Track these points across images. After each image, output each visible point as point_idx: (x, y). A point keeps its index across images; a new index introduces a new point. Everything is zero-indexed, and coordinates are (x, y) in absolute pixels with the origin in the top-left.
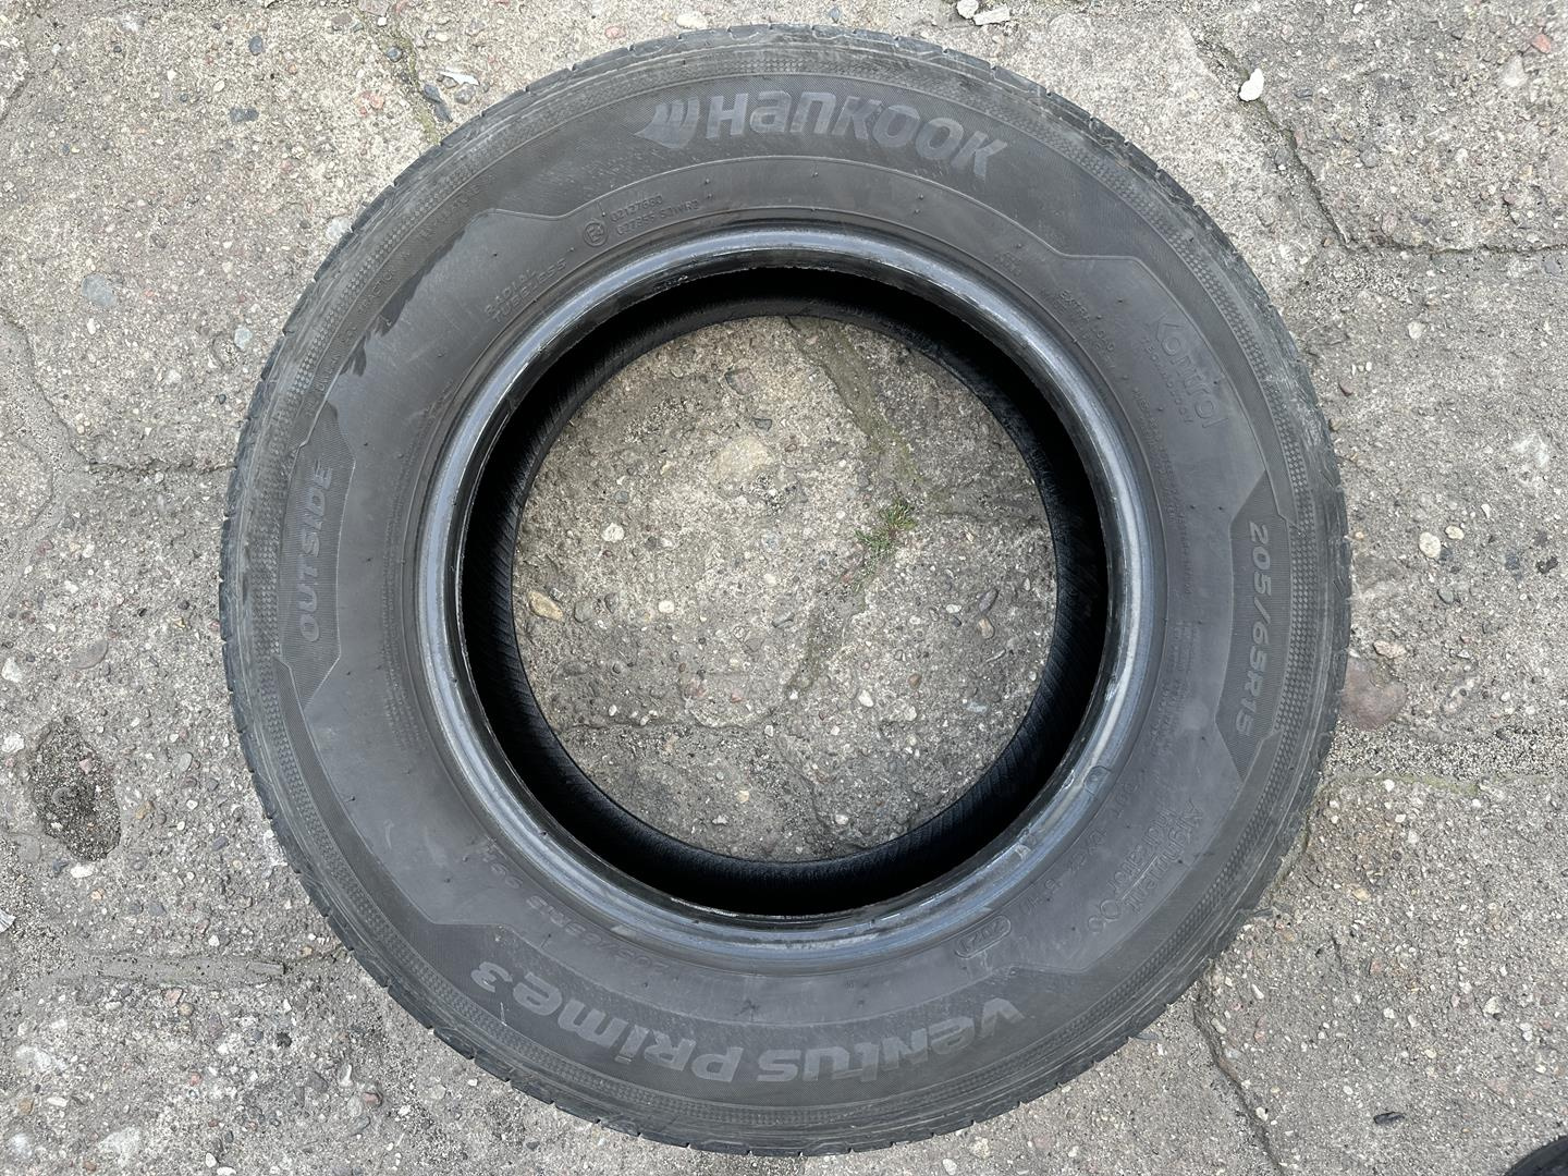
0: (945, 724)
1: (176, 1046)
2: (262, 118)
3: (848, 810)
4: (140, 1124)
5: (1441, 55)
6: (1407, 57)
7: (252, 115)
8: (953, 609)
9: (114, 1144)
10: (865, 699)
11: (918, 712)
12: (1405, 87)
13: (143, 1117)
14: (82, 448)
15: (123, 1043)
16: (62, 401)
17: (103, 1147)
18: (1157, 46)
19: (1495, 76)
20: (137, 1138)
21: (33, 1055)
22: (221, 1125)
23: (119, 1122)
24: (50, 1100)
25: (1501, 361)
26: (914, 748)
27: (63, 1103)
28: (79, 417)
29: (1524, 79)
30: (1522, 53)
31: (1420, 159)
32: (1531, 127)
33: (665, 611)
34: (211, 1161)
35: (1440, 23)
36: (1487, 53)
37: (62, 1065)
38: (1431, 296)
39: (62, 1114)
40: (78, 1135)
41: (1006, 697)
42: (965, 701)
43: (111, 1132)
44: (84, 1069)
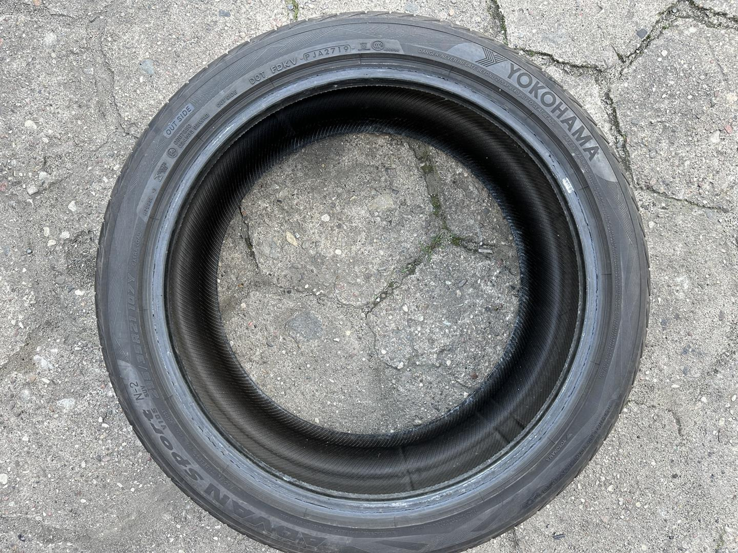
0: (433, 326)
1: (99, 371)
2: (232, 17)
3: (387, 349)
4: (76, 398)
5: (690, 122)
6: (677, 120)
7: (227, 15)
8: (448, 283)
9: (64, 403)
10: (405, 308)
11: (424, 319)
12: (674, 131)
13: (78, 396)
14: (125, 126)
15: (78, 364)
16: (121, 105)
17: (59, 403)
18: (584, 89)
19: (708, 137)
20: (73, 403)
21: (40, 360)
22: (109, 407)
23: (68, 394)
24: (43, 379)
25: (680, 245)
26: (419, 332)
27: (48, 382)
28: (127, 114)
29: (719, 140)
30: (720, 131)
31: (671, 161)
32: (716, 160)
33: (338, 254)
34: (100, 420)
35: (693, 111)
36: (708, 127)
37: (51, 367)
38: (661, 213)
39: (46, 386)
40: (50, 396)
41: (460, 322)
42: (443, 319)
43: (64, 398)
44: (60, 370)
